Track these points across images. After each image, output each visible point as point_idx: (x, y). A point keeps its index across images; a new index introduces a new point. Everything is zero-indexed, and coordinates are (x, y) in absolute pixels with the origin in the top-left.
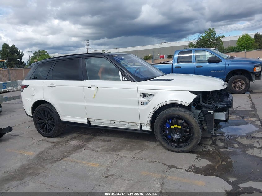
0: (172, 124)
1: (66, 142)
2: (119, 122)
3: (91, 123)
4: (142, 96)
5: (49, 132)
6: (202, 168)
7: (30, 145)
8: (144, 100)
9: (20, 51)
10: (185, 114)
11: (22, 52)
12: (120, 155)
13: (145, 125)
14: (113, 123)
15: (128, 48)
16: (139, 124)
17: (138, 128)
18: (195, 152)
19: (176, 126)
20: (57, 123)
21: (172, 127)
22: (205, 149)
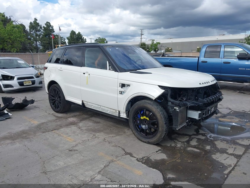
0: (143, 116)
1: (67, 118)
2: (103, 107)
3: (85, 105)
4: (121, 86)
5: (58, 108)
6: (153, 160)
7: (40, 116)
8: (122, 90)
9: (84, 38)
10: (153, 108)
11: (85, 39)
12: (97, 136)
13: (122, 113)
14: (100, 108)
15: (182, 39)
16: (118, 112)
17: (117, 115)
18: (162, 145)
19: (145, 117)
20: (62, 101)
21: (142, 118)
22: (173, 145)
